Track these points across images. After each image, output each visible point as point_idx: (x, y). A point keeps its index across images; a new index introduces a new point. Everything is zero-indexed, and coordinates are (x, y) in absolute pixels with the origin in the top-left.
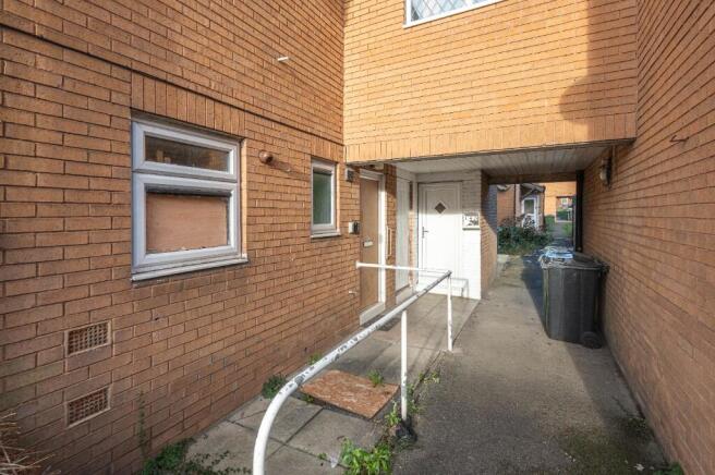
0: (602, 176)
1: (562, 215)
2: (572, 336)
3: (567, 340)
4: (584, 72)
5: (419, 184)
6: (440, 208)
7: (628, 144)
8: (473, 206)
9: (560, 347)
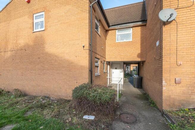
0: (142, 64)
1: (134, 70)
2: (138, 87)
3: (137, 88)
4: (140, 52)
5: (112, 64)
6: (116, 68)
7: (145, 61)
8: (122, 68)
9: (136, 89)
